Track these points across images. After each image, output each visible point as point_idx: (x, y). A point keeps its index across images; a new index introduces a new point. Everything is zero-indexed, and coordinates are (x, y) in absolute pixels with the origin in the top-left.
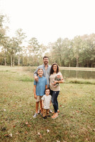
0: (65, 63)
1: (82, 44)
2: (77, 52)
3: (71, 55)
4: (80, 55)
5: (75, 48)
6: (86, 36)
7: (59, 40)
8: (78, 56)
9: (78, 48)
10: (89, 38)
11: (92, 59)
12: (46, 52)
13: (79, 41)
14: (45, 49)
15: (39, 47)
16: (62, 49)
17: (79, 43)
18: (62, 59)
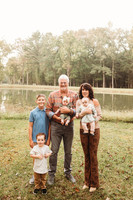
0: (47, 79)
1: (75, 44)
2: (69, 58)
3: (57, 64)
4: (73, 63)
5: (64, 52)
7: (36, 36)
8: (69, 66)
9: (71, 53)
10: (88, 36)
12: (10, 56)
13: (70, 39)
14: (8, 50)
16: (41, 51)
17: (71, 43)
18: (42, 70)
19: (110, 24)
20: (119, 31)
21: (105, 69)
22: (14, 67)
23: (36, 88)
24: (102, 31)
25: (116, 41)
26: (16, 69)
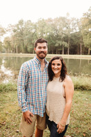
0: (29, 49)
1: (46, 27)
2: (42, 36)
5: (39, 33)
6: (50, 20)
7: (21, 22)
9: (43, 32)
11: (57, 45)
13: (43, 24)
14: (3, 32)
16: (24, 32)
17: (43, 27)
18: (25, 44)
19: (68, 14)
20: (73, 19)
21: (64, 43)
22: (8, 42)
23: (22, 55)
24: (63, 19)
25: (71, 26)
26: (9, 44)
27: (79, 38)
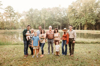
0: (36, 27)
1: (47, 14)
2: (44, 19)
3: (40, 21)
4: (46, 21)
5: (43, 17)
6: (49, 9)
7: (31, 10)
9: (45, 17)
10: (52, 10)
11: (54, 24)
13: (45, 11)
14: (20, 16)
15: (15, 14)
16: (33, 16)
17: (45, 13)
18: (34, 24)
19: (60, 6)
20: (63, 8)
21: (58, 23)
22: (23, 23)
24: (57, 8)
25: (62, 12)
26: (24, 24)
27: (67, 20)
